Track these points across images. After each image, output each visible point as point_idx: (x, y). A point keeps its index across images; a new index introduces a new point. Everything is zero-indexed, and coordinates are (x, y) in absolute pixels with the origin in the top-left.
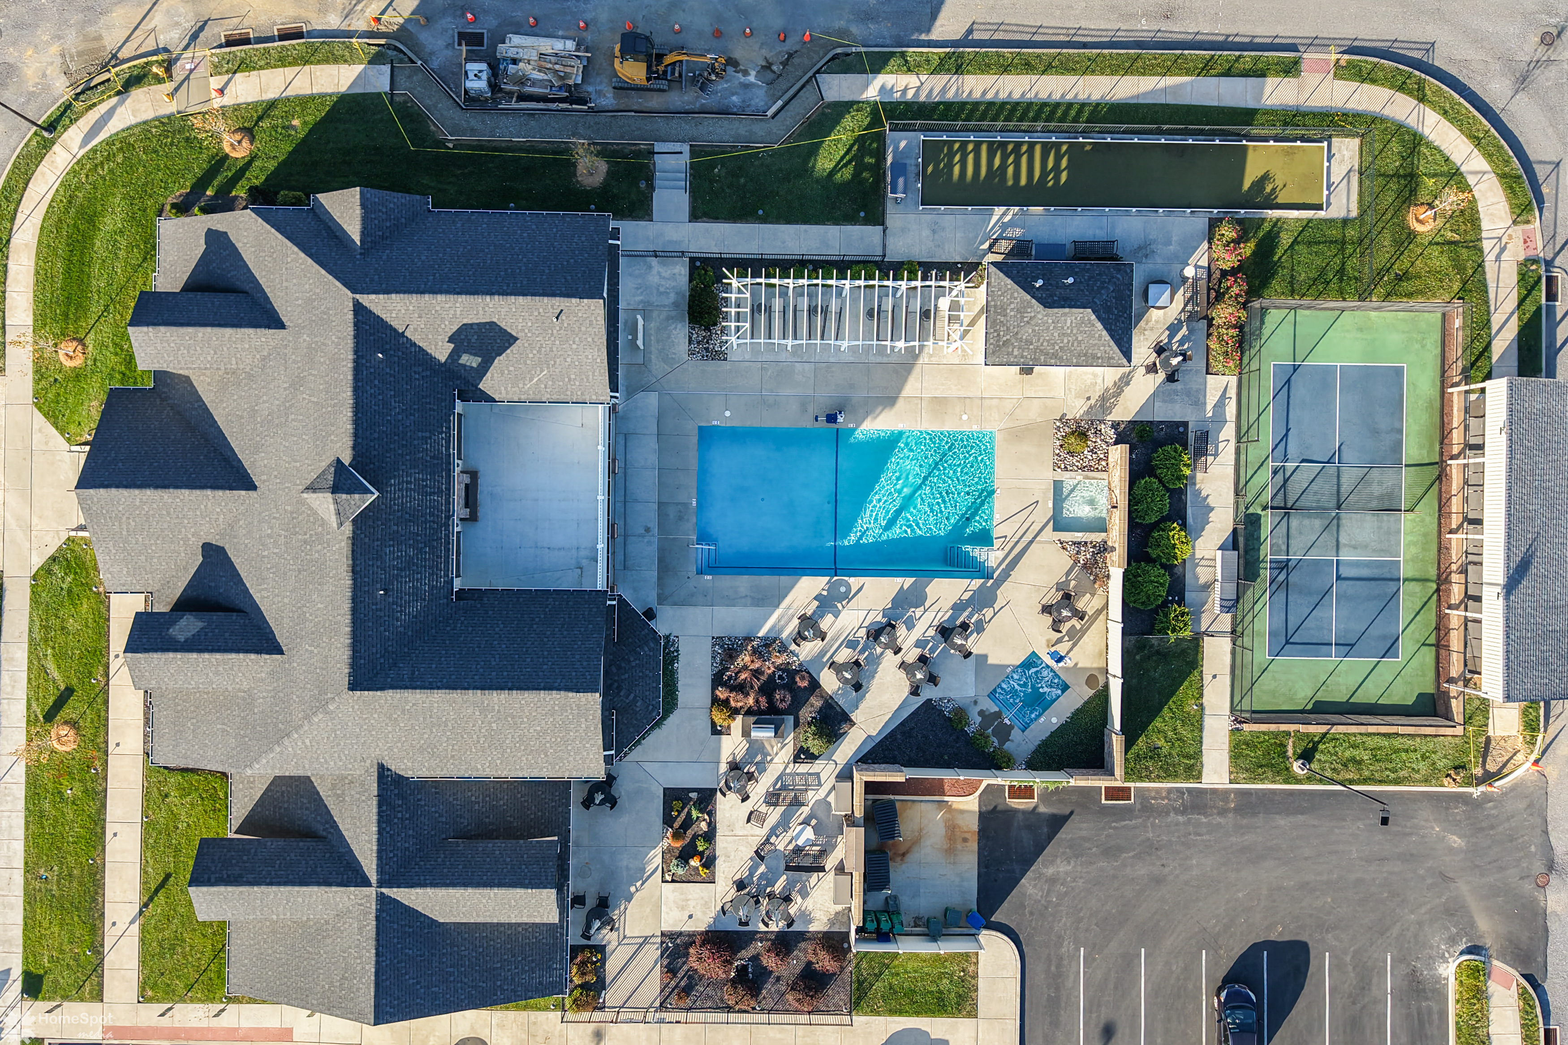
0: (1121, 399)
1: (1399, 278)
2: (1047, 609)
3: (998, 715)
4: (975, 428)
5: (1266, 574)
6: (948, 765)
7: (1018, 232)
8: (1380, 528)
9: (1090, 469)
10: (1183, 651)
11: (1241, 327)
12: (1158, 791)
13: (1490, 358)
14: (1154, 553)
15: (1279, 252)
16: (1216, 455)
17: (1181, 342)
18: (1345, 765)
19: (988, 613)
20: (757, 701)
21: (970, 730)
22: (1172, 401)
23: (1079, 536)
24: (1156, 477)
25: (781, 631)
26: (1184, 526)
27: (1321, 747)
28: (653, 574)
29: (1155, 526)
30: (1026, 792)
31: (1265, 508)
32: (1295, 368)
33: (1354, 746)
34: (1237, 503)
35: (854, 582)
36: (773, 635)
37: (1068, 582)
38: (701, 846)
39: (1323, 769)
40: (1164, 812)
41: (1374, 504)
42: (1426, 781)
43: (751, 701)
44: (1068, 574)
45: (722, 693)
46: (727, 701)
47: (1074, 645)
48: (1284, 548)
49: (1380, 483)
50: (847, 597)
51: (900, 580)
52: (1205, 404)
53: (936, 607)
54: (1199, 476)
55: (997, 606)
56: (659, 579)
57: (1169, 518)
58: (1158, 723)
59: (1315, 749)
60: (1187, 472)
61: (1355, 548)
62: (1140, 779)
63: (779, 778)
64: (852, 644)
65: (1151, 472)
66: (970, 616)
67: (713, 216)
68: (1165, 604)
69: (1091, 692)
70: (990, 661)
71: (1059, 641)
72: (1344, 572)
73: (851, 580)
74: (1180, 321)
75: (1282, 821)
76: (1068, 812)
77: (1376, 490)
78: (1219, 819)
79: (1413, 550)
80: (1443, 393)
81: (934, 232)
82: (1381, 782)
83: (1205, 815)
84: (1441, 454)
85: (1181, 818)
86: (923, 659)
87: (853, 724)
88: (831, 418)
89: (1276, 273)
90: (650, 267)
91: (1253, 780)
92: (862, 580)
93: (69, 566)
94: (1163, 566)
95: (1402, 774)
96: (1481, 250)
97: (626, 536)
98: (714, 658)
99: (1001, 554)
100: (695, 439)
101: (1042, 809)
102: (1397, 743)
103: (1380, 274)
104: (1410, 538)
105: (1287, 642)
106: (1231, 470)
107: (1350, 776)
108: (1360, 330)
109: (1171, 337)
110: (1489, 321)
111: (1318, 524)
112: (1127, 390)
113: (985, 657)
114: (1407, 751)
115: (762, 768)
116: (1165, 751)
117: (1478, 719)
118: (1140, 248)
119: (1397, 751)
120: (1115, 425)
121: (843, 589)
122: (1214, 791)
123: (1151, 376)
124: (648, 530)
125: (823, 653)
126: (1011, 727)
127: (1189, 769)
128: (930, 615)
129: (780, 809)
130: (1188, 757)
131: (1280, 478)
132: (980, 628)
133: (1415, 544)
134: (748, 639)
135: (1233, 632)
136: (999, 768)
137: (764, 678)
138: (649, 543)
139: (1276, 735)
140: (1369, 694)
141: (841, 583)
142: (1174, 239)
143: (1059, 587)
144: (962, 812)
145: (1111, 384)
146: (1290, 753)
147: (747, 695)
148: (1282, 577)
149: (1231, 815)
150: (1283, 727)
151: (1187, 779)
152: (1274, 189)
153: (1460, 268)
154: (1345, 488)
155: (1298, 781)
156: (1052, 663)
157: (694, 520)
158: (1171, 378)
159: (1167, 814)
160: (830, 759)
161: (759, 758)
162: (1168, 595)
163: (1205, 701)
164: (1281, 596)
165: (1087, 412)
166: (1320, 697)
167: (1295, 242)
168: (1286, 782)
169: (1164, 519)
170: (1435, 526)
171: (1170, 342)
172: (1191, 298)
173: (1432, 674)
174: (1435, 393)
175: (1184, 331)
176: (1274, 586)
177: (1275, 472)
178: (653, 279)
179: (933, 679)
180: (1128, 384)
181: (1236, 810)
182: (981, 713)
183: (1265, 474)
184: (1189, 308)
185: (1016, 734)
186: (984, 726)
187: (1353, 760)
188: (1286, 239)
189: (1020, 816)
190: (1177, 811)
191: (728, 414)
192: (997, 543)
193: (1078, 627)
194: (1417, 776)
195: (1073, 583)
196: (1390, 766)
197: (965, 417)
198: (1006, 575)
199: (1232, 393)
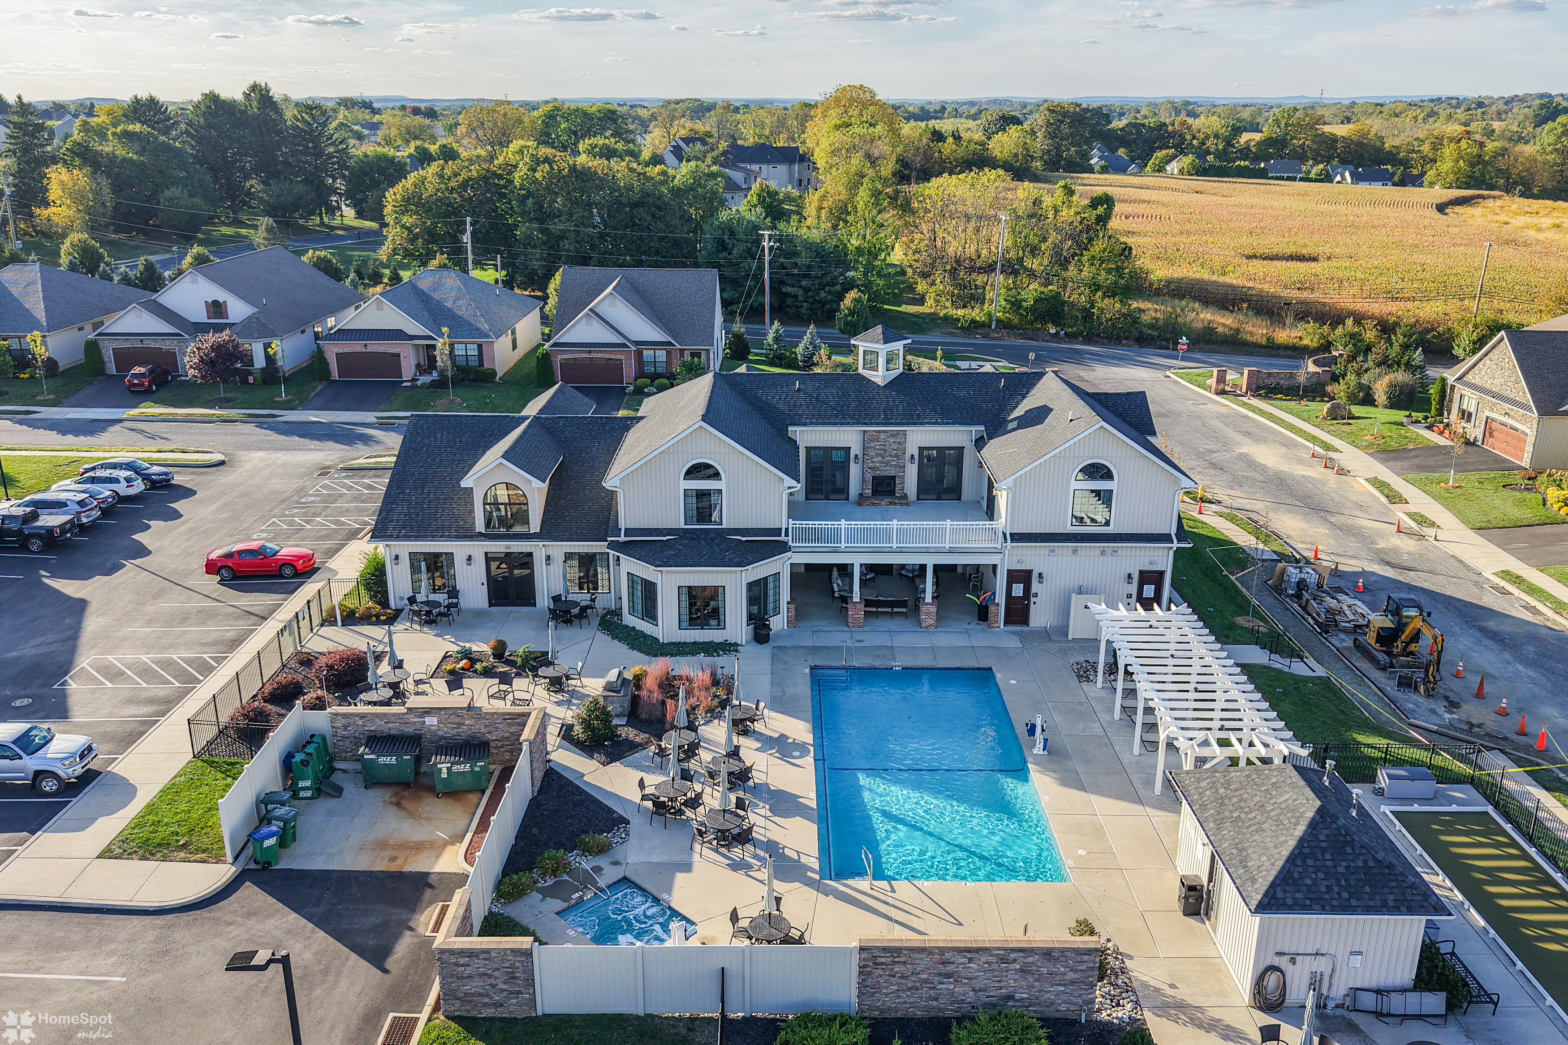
4: (1068, 865)
19: (762, 875)
21: (572, 859)
35: (807, 762)
50: (786, 757)
55: (775, 881)
56: (805, 647)
70: (680, 877)
73: (810, 759)
87: (606, 764)
113: (684, 869)
121: (797, 754)
124: (860, 641)
126: (565, 899)
132: (735, 864)
138: (845, 643)
141: (805, 752)
144: (438, 858)
165: (1147, 986)
182: (598, 869)
186: (574, 873)
191: (1014, 683)
192: (883, 886)
197: (1083, 857)
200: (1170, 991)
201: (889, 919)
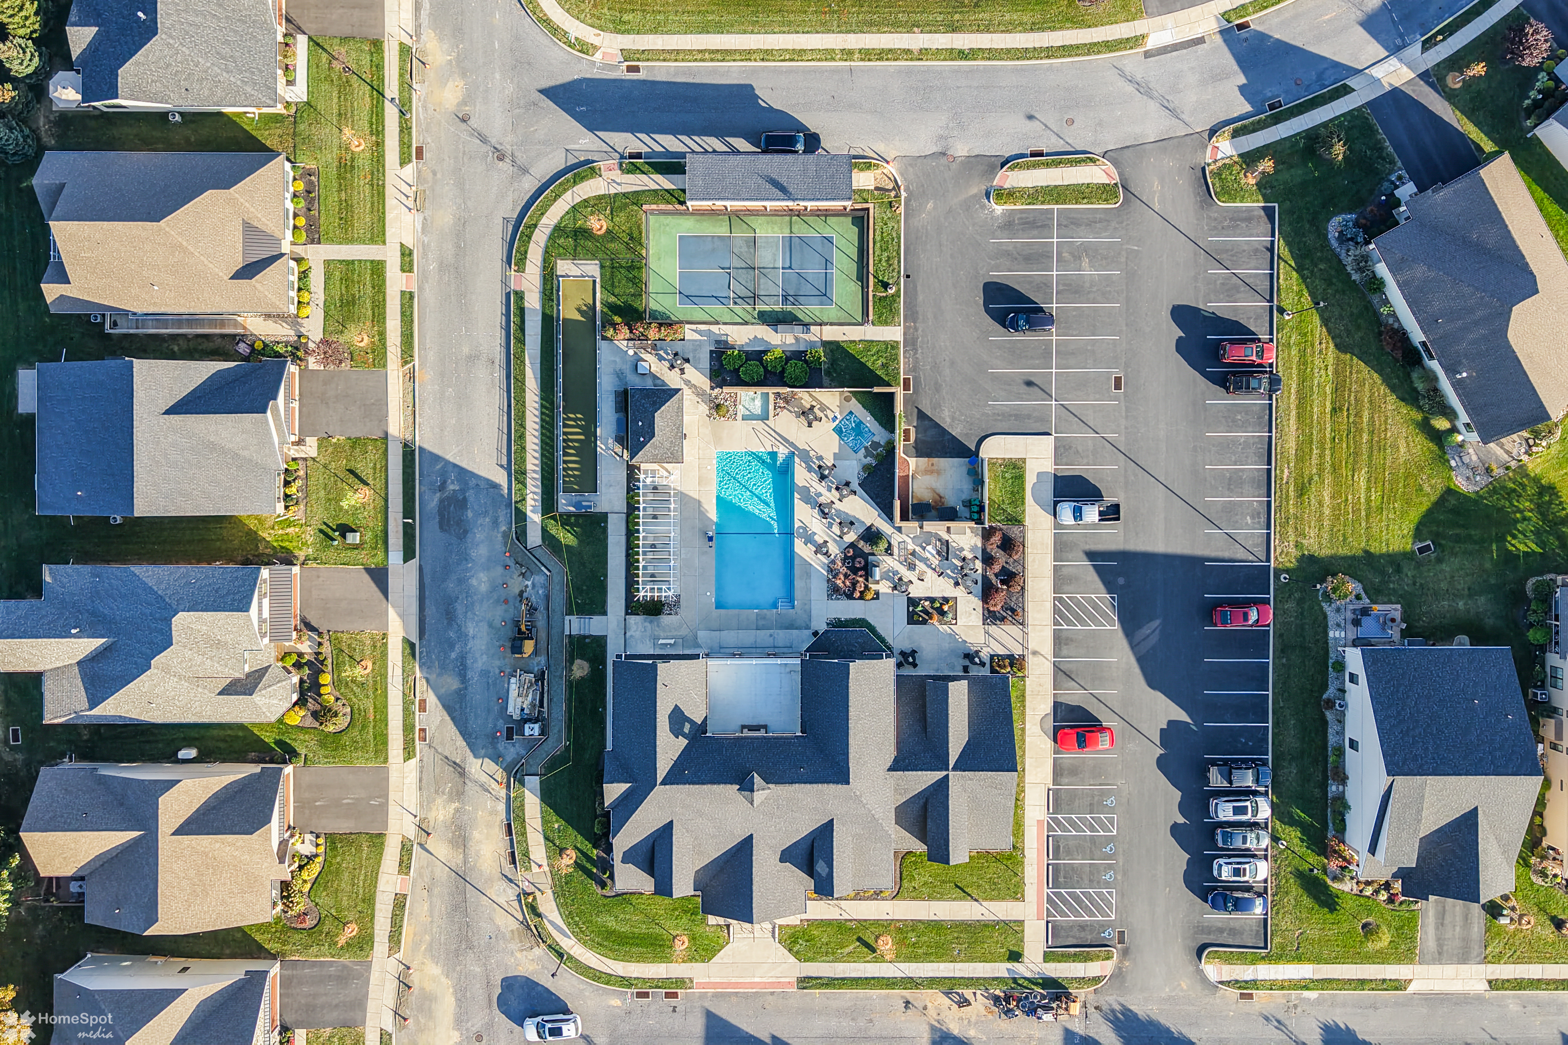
0: (697, 385)
1: (632, 238)
2: (810, 425)
3: (866, 448)
4: (714, 462)
5: (789, 308)
6: (893, 474)
7: (610, 441)
8: (764, 247)
9: (735, 401)
10: (831, 351)
11: (661, 325)
12: (905, 363)
13: (673, 190)
14: (779, 369)
15: (619, 303)
16: (727, 335)
17: (668, 354)
18: (890, 265)
19: (812, 453)
20: (861, 576)
21: (874, 463)
22: (699, 359)
23: (771, 407)
24: (739, 368)
25: (824, 564)
26: (765, 352)
27: (881, 278)
28: (795, 632)
29: (765, 368)
30: (907, 432)
31: (754, 309)
32: (680, 293)
33: (880, 261)
34: (753, 324)
35: (797, 524)
36: (826, 568)
37: (795, 412)
38: (937, 605)
39: (893, 277)
40: (916, 361)
41: (752, 250)
42: (898, 222)
43: (861, 579)
44: (791, 412)
45: (857, 595)
46: (860, 592)
47: (829, 408)
48: (776, 298)
49: (741, 247)
50: (805, 528)
51: (796, 501)
52: (700, 340)
53: (810, 481)
54: (738, 343)
55: (809, 449)
56: (796, 629)
57: (761, 360)
58: (869, 364)
59: (882, 281)
60: (736, 352)
61: (775, 260)
62: (899, 373)
63: (901, 563)
64: (830, 526)
65: (737, 371)
66: (814, 463)
67: (604, 603)
68: (806, 361)
69: (853, 399)
70: (837, 451)
71: (826, 416)
72: (787, 265)
73: (796, 526)
74: (656, 354)
75: (920, 298)
76: (916, 410)
77: (744, 249)
78: (920, 331)
79: (776, 229)
80: (692, 214)
81: (611, 486)
82: (899, 246)
83: (918, 338)
84: (725, 214)
85: (920, 351)
86: (837, 489)
87: (872, 525)
88: (710, 539)
89: (630, 305)
90: (631, 636)
91: (899, 314)
92: (796, 520)
93: (794, 942)
94: (786, 364)
95: (894, 235)
96: (616, 194)
97: (775, 647)
98: (839, 599)
99: (782, 447)
100: (722, 611)
101: (915, 424)
102: (878, 238)
103: (628, 248)
104: (770, 231)
105: (825, 295)
106: (735, 327)
107: (896, 262)
108: (659, 259)
109: (665, 360)
110: (654, 190)
111: (763, 280)
112: (693, 382)
113: (835, 454)
114: (882, 233)
115: (895, 573)
116: (884, 361)
117: (865, 195)
118: (618, 377)
119: (882, 239)
120: (712, 388)
121: (801, 531)
122: (905, 334)
123: (686, 370)
124: (771, 635)
125: (835, 540)
126: (873, 442)
127: (893, 347)
128: (814, 484)
129: (917, 562)
130: (887, 348)
131: (739, 301)
132: (820, 458)
133: (773, 228)
134: (829, 580)
135: (821, 325)
136: (894, 448)
137: (849, 572)
138: (778, 634)
139: (874, 302)
140: (853, 252)
141: (798, 532)
142: (613, 359)
143: (798, 417)
144: (917, 466)
145: (690, 391)
146: (884, 294)
147: (858, 581)
148: (791, 299)
149: (917, 325)
150: (871, 298)
151: (898, 348)
152: (585, 305)
153: (626, 206)
154: (744, 265)
155: (899, 290)
156: (837, 422)
157: (765, 611)
158: (687, 361)
159: (917, 358)
160: (891, 537)
161: (891, 574)
162: (802, 360)
163: (857, 339)
164: (801, 299)
165: (706, 403)
166: (854, 278)
167: (613, 294)
168: (899, 297)
169: (762, 364)
170: (763, 218)
171: (668, 360)
172: (645, 349)
173: (842, 218)
174: (693, 218)
175: (661, 352)
176: (796, 303)
177: (735, 303)
178: (637, 634)
179: (847, 484)
180: (690, 382)
181: (915, 322)
182: (865, 457)
183: (737, 309)
184: (649, 350)
185: (876, 439)
186: (872, 456)
187: (887, 261)
188: (612, 299)
189: (919, 436)
190: (915, 353)
191: (708, 594)
192: (775, 449)
193: (819, 406)
194: (896, 227)
195: (796, 409)
196: (890, 242)
197: (709, 467)
198: (792, 444)
199: (694, 327)
200: (700, 400)
201: (775, 431)
